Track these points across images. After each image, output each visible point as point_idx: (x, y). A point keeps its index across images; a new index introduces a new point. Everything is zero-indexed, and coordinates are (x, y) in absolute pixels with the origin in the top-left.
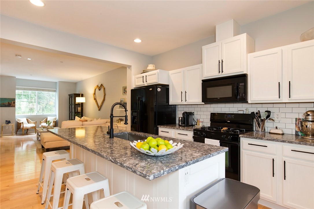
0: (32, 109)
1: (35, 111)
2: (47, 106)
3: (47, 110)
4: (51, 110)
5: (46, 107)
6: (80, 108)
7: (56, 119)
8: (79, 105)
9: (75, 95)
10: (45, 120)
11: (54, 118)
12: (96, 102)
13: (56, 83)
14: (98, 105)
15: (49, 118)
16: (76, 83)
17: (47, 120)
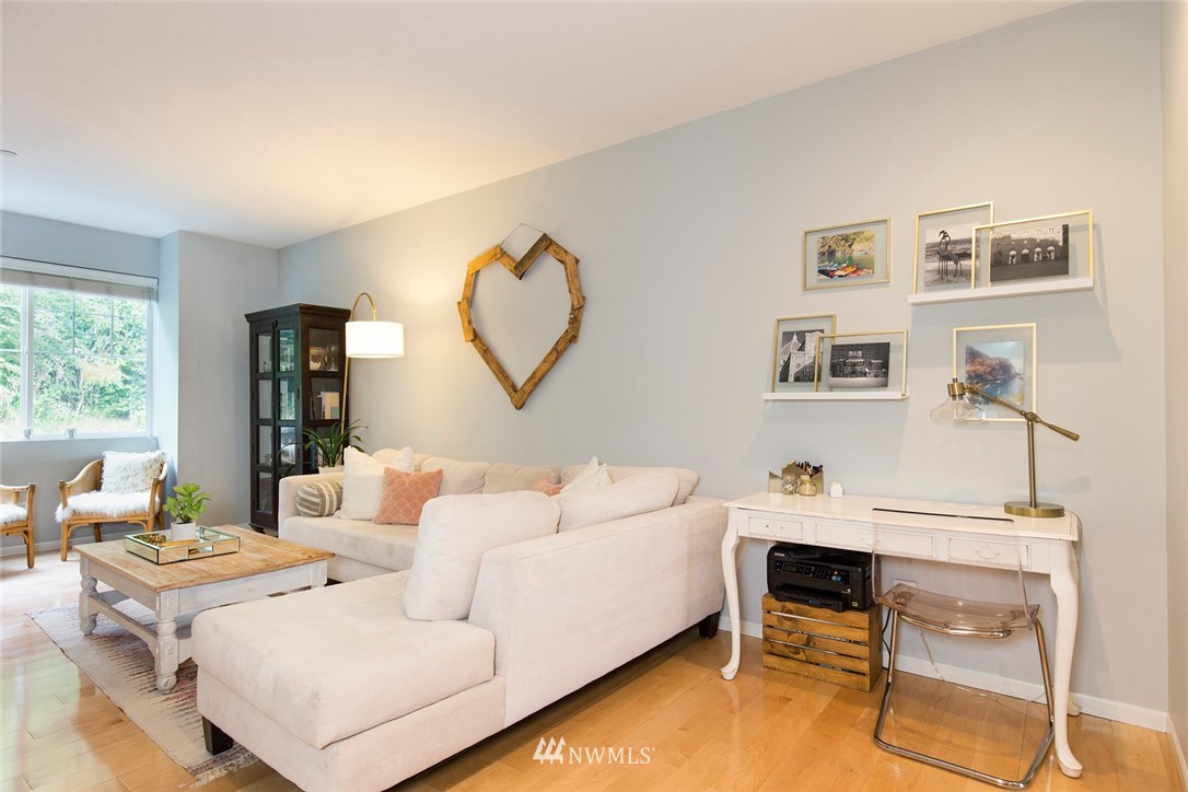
6: (337, 395)
7: (162, 466)
8: (332, 375)
9: (306, 313)
10: (88, 471)
11: (149, 461)
12: (486, 352)
13: (157, 243)
14: (501, 373)
15: (113, 462)
16: (279, 250)
17: (102, 472)
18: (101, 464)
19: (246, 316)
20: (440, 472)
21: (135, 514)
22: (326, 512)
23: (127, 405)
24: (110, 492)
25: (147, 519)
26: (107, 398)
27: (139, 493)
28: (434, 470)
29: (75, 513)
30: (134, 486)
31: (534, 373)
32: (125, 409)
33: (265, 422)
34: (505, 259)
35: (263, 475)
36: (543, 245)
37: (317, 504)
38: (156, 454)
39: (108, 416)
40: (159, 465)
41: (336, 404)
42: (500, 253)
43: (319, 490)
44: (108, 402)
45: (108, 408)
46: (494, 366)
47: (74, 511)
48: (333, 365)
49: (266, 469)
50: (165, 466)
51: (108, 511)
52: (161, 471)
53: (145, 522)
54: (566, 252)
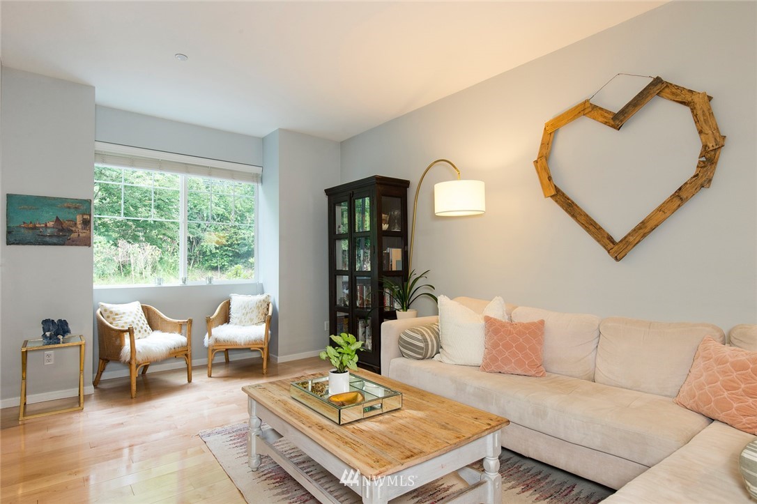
0: (124, 266)
1: (133, 273)
2: (166, 258)
3: (164, 270)
4: (175, 268)
5: (161, 258)
6: (400, 250)
7: (268, 305)
8: (395, 234)
9: (381, 184)
10: (221, 308)
11: (260, 302)
12: (570, 206)
13: (263, 141)
14: (591, 226)
15: (237, 301)
16: (342, 143)
17: (229, 309)
18: (229, 303)
19: (326, 191)
20: (542, 323)
21: (255, 342)
22: (429, 355)
23: (217, 262)
24: (236, 324)
25: (263, 346)
26: (206, 258)
27: (254, 326)
28: (536, 320)
29: (217, 340)
30: (251, 320)
31: (643, 223)
32: (216, 265)
33: (342, 273)
34: (595, 113)
35: (340, 314)
36: (656, 89)
37: (422, 348)
38: (262, 297)
39: (206, 269)
40: (266, 304)
41: (400, 258)
42: (587, 109)
43: (423, 335)
44: (207, 260)
45: (207, 264)
46: (582, 219)
47: (216, 339)
48: (397, 226)
49: (342, 310)
50: (271, 305)
51: (238, 340)
52: (268, 309)
53: (262, 349)
54: (691, 91)
